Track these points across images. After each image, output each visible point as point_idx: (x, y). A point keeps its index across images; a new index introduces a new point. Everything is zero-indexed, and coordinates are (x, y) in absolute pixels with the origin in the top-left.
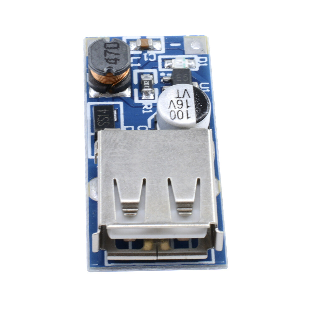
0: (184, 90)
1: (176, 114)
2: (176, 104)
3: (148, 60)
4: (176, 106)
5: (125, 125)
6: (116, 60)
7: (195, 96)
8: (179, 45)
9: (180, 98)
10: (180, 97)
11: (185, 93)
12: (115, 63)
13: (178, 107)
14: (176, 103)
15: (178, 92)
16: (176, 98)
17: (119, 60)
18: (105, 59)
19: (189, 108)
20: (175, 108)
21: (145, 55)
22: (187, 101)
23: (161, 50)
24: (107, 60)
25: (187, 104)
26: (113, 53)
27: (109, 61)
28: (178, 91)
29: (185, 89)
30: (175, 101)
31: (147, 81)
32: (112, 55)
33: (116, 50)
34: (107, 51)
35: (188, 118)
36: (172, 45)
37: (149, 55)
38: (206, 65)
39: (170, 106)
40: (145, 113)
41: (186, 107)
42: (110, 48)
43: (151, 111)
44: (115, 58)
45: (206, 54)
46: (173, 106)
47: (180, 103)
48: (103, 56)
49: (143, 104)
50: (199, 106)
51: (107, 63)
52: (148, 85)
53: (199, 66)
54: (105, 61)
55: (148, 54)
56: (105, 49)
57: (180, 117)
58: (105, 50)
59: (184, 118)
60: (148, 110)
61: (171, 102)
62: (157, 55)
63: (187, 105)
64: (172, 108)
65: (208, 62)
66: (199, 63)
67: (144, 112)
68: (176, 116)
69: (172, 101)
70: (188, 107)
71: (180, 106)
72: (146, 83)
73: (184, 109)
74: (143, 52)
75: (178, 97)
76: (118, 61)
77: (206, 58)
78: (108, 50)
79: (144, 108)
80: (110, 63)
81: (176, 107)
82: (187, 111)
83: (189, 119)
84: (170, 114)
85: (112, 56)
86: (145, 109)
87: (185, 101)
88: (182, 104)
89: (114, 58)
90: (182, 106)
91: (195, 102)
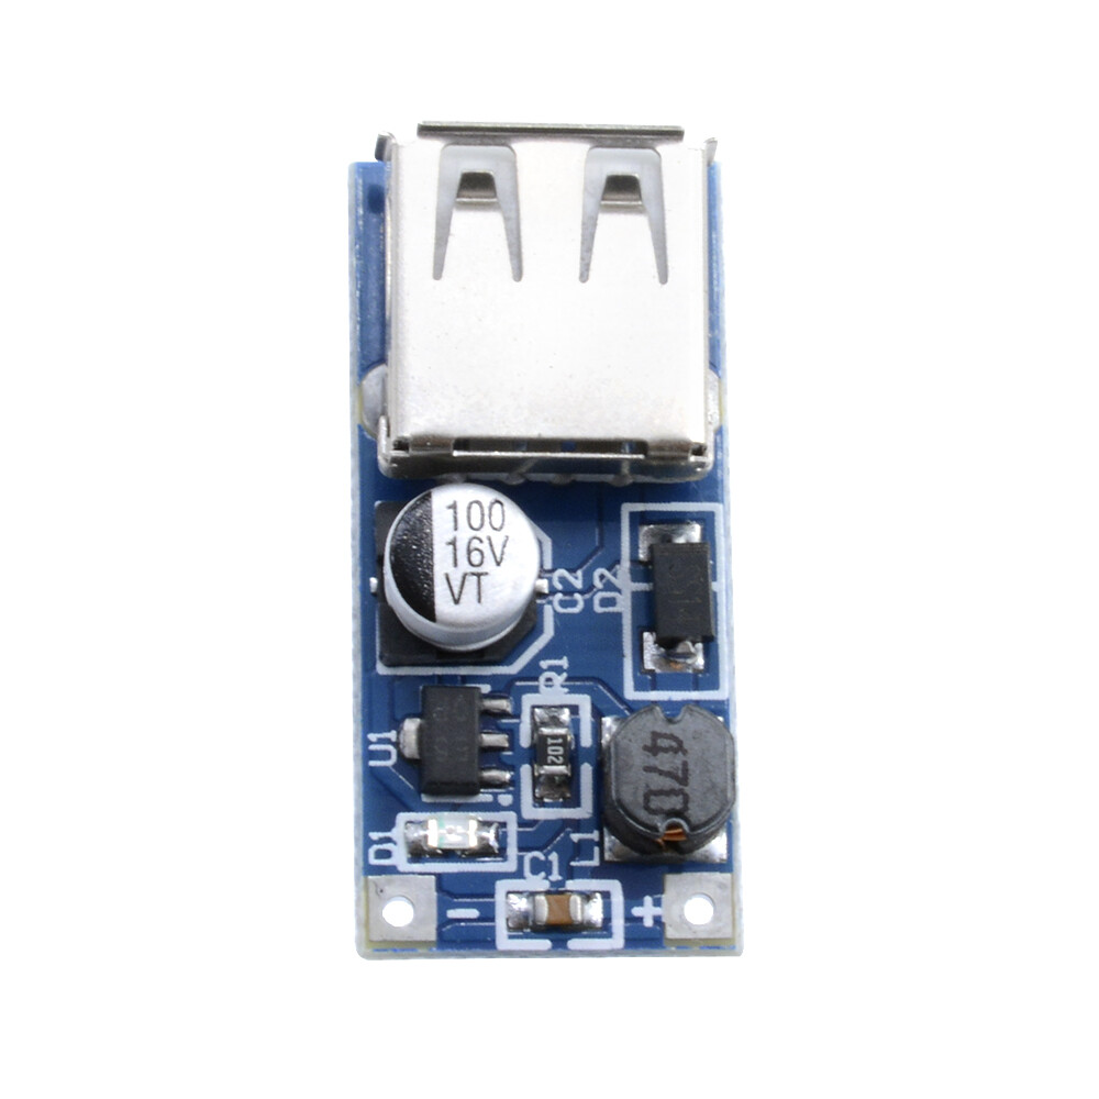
0: (461, 601)
1: (486, 518)
2: (487, 553)
3: (546, 855)
4: (485, 547)
5: (618, 616)
6: (653, 749)
7: (432, 580)
8: (452, 914)
9: (473, 574)
10: (475, 578)
11: (461, 592)
12: (655, 735)
13: (481, 541)
14: (485, 555)
15: (479, 593)
16: (486, 574)
17: (646, 748)
18: (685, 752)
19: (449, 538)
20: (489, 539)
21: (556, 876)
22: (456, 564)
23: (509, 893)
24: (679, 748)
25: (455, 555)
26: (661, 773)
27: (674, 744)
28: (479, 601)
29: (457, 607)
30: (489, 565)
31: (553, 763)
32: (666, 768)
33: (653, 787)
34: (681, 784)
35: (454, 507)
36: (473, 913)
37: (543, 874)
38: (375, 836)
39: (504, 546)
40: (561, 658)
41: (458, 544)
42: (671, 792)
43: (544, 664)
44: (655, 754)
45: (370, 877)
46: (495, 546)
47: (476, 557)
48: (691, 767)
49: (566, 690)
50: (420, 546)
51: (681, 738)
52: (550, 748)
53: (394, 830)
54: (686, 746)
55: (546, 878)
56: (687, 789)
57: (475, 507)
58: (686, 785)
59: (466, 505)
60: (551, 668)
61: (502, 559)
62: (519, 874)
63: (455, 549)
64: (498, 539)
65: (368, 843)
66: (395, 843)
67: (564, 662)
68: (486, 512)
69: (498, 564)
70: (453, 543)
71: (476, 544)
72: (557, 757)
73: (464, 535)
74: (561, 884)
75: (479, 575)
76: (649, 743)
77: (373, 861)
78: (677, 786)
79: (565, 675)
80: (672, 737)
81: (486, 542)
82: (456, 529)
83: (451, 503)
84: (503, 520)
85: (665, 761)
86: (558, 670)
87: (459, 562)
88: (469, 552)
89: (661, 755)
90: (469, 547)
91: (432, 559)
